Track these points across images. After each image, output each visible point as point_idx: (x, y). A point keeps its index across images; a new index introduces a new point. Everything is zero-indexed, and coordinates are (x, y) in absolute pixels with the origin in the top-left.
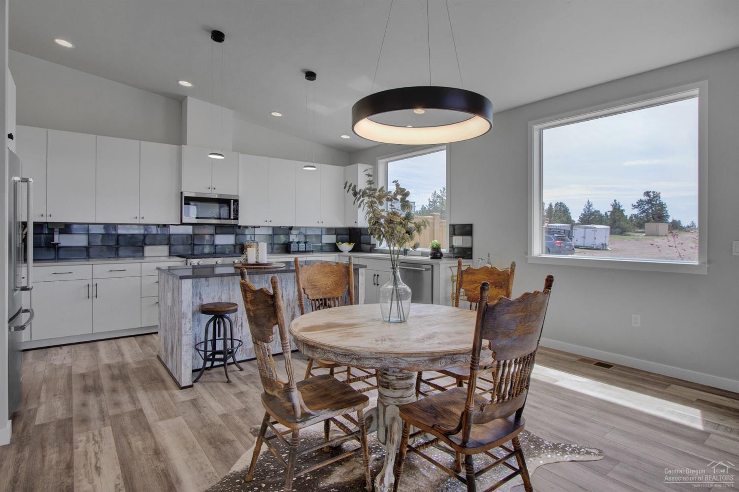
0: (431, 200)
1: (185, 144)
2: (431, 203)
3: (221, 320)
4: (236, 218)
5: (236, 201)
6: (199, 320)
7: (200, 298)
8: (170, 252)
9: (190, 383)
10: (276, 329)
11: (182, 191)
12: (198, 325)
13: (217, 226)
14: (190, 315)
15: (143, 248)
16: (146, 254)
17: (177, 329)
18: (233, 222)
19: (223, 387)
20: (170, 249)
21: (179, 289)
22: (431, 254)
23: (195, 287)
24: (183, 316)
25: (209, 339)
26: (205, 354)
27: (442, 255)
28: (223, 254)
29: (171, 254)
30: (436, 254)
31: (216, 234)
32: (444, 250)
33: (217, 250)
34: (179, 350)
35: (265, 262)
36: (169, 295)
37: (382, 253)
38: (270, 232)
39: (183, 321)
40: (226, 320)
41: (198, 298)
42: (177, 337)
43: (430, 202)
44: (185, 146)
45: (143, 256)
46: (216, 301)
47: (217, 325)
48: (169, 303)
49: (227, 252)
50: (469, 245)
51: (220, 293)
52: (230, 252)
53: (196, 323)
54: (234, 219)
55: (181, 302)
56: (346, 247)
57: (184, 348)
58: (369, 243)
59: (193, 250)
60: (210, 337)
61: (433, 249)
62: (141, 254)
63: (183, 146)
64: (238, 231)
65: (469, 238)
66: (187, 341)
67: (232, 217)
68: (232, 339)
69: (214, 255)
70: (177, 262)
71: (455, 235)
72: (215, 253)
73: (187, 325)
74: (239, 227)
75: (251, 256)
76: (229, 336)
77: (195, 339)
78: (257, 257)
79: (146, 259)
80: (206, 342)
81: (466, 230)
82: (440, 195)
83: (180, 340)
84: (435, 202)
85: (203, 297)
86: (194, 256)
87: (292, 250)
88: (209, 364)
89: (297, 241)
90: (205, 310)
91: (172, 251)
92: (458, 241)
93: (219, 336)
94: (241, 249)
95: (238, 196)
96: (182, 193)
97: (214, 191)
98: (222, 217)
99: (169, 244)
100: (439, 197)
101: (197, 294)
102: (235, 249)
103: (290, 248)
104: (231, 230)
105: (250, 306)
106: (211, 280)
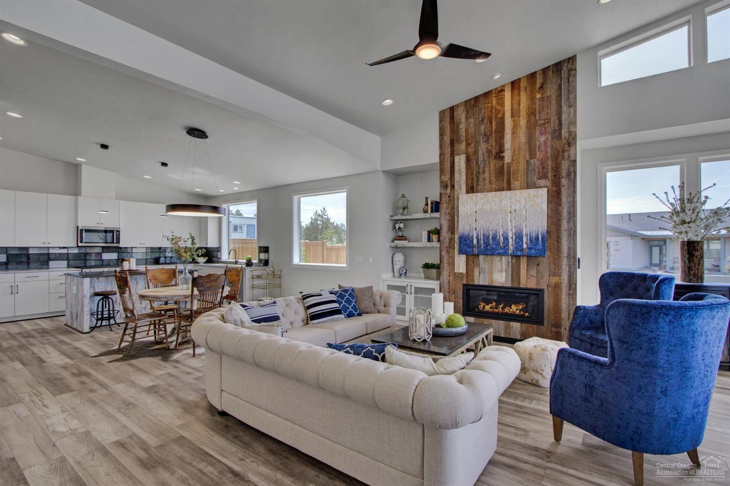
0: (313, 218)
1: (80, 195)
2: (313, 221)
3: (107, 300)
4: (119, 243)
5: (119, 231)
6: (93, 301)
7: (94, 289)
8: (68, 265)
9: (89, 331)
10: (127, 289)
11: (78, 225)
12: (92, 304)
13: (103, 247)
14: (89, 297)
15: (48, 262)
16: (50, 266)
17: (80, 304)
18: (115, 245)
19: (109, 332)
20: (68, 263)
21: (82, 283)
22: (246, 264)
23: (91, 283)
24: (84, 296)
25: (99, 310)
26: (97, 317)
27: (252, 264)
28: (108, 266)
29: (69, 266)
30: (249, 264)
31: (103, 252)
32: (254, 261)
33: (104, 263)
34: (82, 315)
35: (135, 269)
36: (75, 288)
37: (223, 263)
38: (145, 251)
39: (84, 299)
40: (110, 300)
41: (92, 289)
42: (80, 308)
43: (312, 219)
44: (80, 197)
45: (48, 268)
46: (104, 290)
47: (104, 302)
48: (75, 292)
49: (112, 264)
50: (267, 259)
51: (106, 287)
52: (114, 264)
53: (91, 302)
54: (116, 243)
55: (83, 289)
56: (202, 260)
57: (85, 313)
58: (217, 257)
59: (85, 263)
60: (100, 309)
61: (247, 260)
62: (46, 266)
63: (79, 197)
64: (120, 250)
65: (267, 254)
66: (87, 310)
67: (115, 242)
68: (113, 310)
69: (102, 266)
70: (76, 271)
71: (261, 252)
72: (103, 265)
73: (87, 301)
74: (121, 248)
75: (126, 266)
76: (111, 309)
77: (91, 311)
78: (129, 267)
79: (50, 270)
80: (98, 312)
81: (265, 250)
82: (321, 214)
83: (82, 309)
84: (316, 220)
85: (96, 288)
86: (86, 267)
87: (161, 262)
88: (99, 324)
89: (171, 256)
90: (97, 294)
91: (69, 264)
92: (263, 256)
93: (106, 308)
94: (120, 261)
95: (119, 228)
96: (78, 227)
97: (102, 226)
98: (108, 242)
99: (68, 260)
100: (319, 215)
101: (92, 287)
102: (117, 262)
103: (159, 261)
104: (115, 249)
105: (118, 283)
106: (101, 279)
